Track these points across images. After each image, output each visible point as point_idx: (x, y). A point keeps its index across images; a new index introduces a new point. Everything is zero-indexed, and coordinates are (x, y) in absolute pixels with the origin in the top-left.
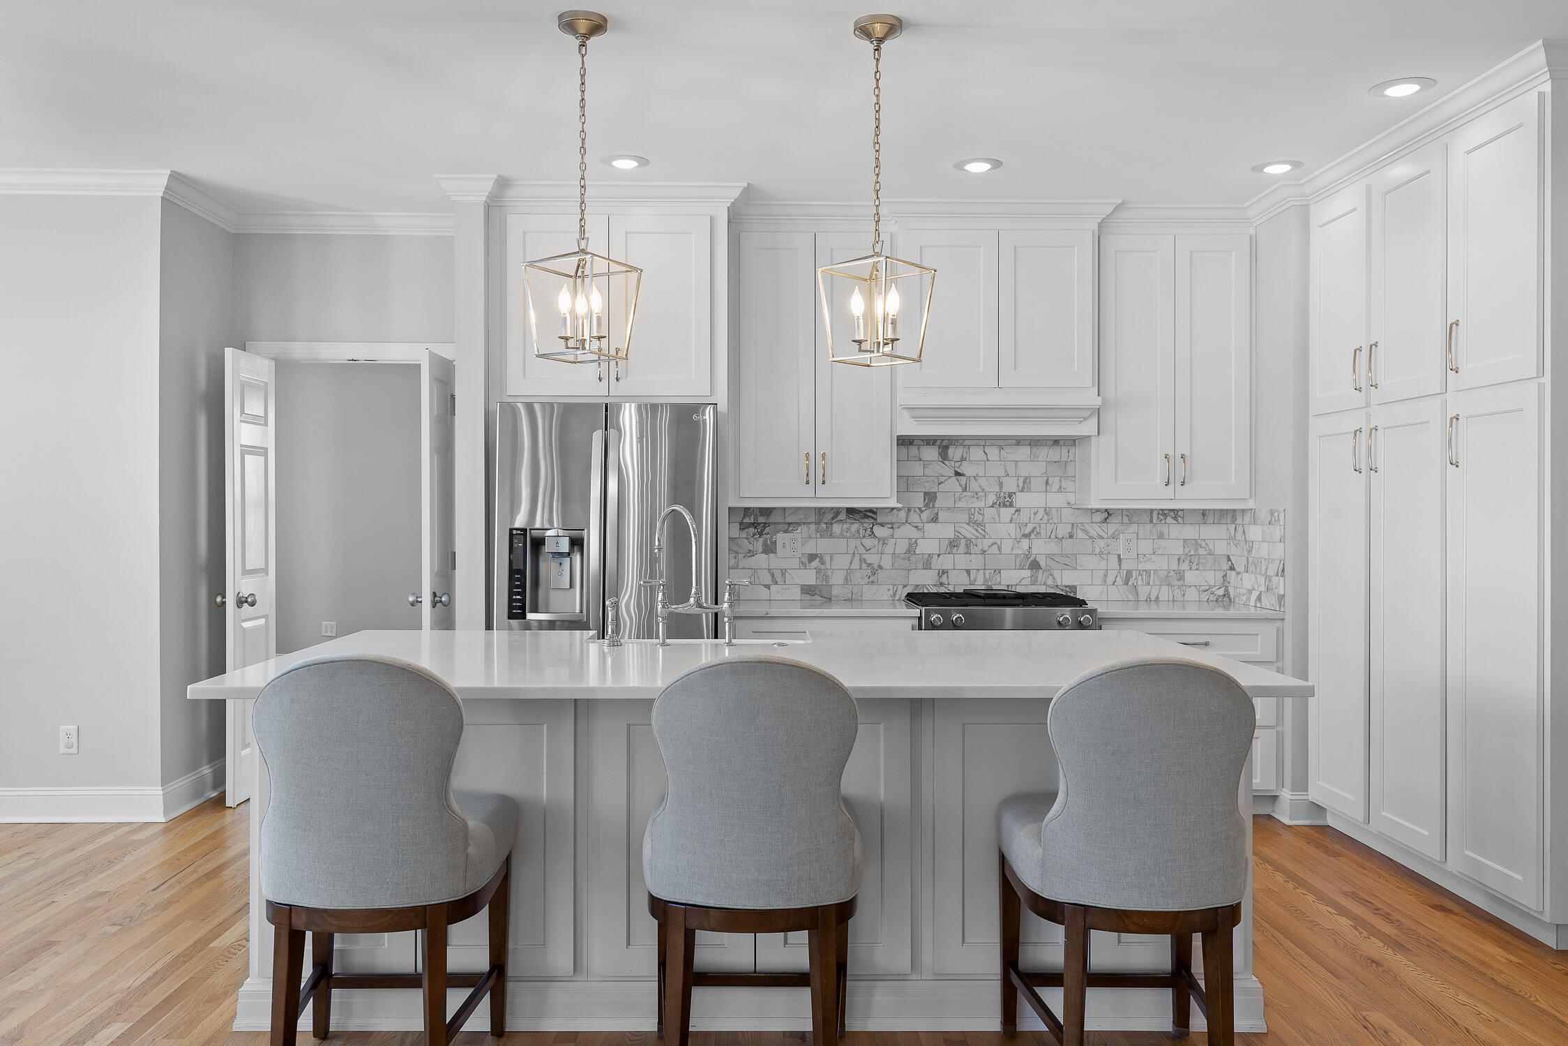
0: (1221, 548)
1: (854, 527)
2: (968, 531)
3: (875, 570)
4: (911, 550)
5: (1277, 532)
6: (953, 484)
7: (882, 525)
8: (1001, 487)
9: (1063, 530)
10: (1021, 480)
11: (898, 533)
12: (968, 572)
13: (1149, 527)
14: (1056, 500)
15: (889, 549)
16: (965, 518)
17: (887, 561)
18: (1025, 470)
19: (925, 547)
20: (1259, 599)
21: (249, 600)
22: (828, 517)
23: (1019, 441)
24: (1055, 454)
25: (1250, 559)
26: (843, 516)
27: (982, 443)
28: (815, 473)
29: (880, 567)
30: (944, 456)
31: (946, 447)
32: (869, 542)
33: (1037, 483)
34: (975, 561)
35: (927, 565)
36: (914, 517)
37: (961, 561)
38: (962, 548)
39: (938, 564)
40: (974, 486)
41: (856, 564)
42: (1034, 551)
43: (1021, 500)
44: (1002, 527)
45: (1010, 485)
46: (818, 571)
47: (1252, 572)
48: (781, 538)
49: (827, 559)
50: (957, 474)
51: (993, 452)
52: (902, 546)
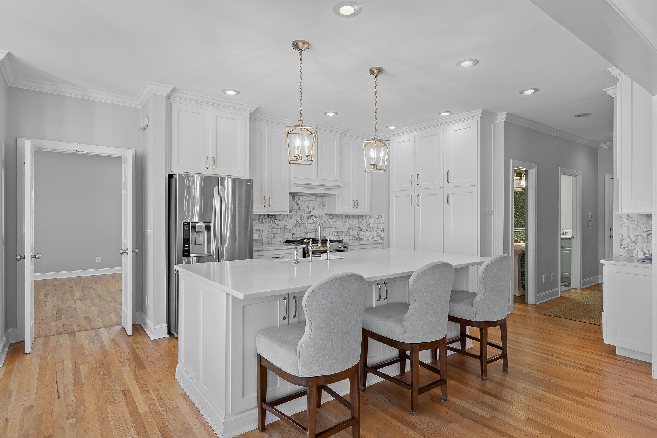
0: (357, 225)
1: (269, 220)
2: (300, 221)
3: (275, 234)
4: (285, 227)
5: (381, 221)
6: (297, 207)
7: (277, 220)
8: (308, 208)
9: (323, 221)
10: (313, 206)
11: (282, 222)
12: (300, 233)
13: (342, 219)
14: (321, 212)
15: (279, 227)
16: (299, 217)
17: (278, 231)
18: (314, 203)
19: (289, 226)
20: (373, 238)
21: (37, 256)
22: (262, 217)
23: (312, 195)
24: (321, 199)
25: (369, 228)
26: (266, 217)
27: (303, 195)
28: (267, 201)
29: (277, 233)
30: (294, 199)
31: (294, 196)
32: (273, 225)
33: (317, 207)
34: (302, 230)
35: (289, 232)
37: (298, 230)
38: (299, 226)
39: (292, 231)
40: (301, 208)
41: (270, 232)
42: (316, 227)
43: (313, 212)
45: (310, 208)
46: (259, 235)
47: (370, 231)
49: (261, 231)
50: (297, 204)
51: (307, 198)
52: (283, 226)
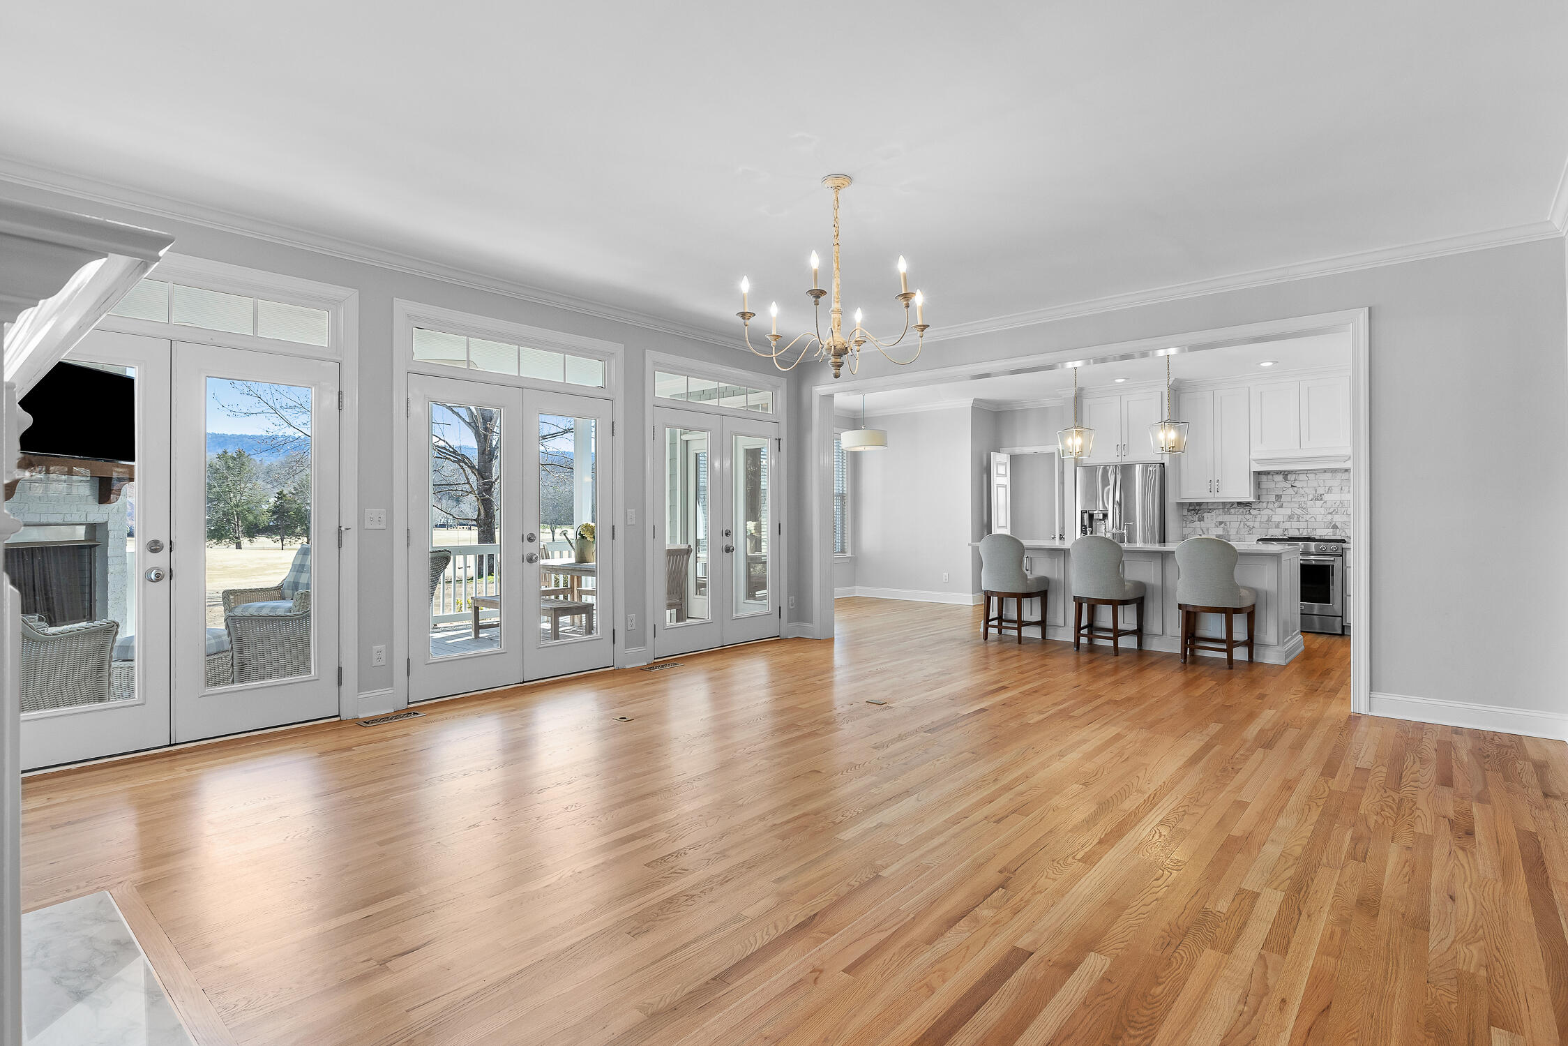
1: (1241, 510)
2: (1299, 512)
3: (1251, 528)
4: (1269, 520)
6: (1291, 491)
7: (1255, 509)
8: (1316, 491)
10: (1327, 488)
11: (1262, 513)
12: (1299, 529)
15: (1258, 519)
16: (1297, 506)
17: (1257, 525)
18: (1328, 484)
19: (1276, 519)
22: (1228, 506)
23: (1325, 471)
26: (1235, 505)
27: (1306, 472)
28: (1214, 486)
29: (1254, 527)
30: (1286, 479)
31: (1287, 475)
32: (1248, 517)
33: (1336, 490)
34: (1303, 525)
35: (1277, 526)
36: (1270, 506)
37: (1295, 525)
38: (1295, 519)
39: (1283, 525)
40: (1301, 491)
41: (1242, 526)
42: (1334, 520)
43: (1326, 497)
44: (1317, 510)
45: (1320, 491)
46: (1224, 529)
48: (1206, 515)
49: (1228, 524)
50: (1292, 486)
51: (1311, 476)
52: (1265, 518)
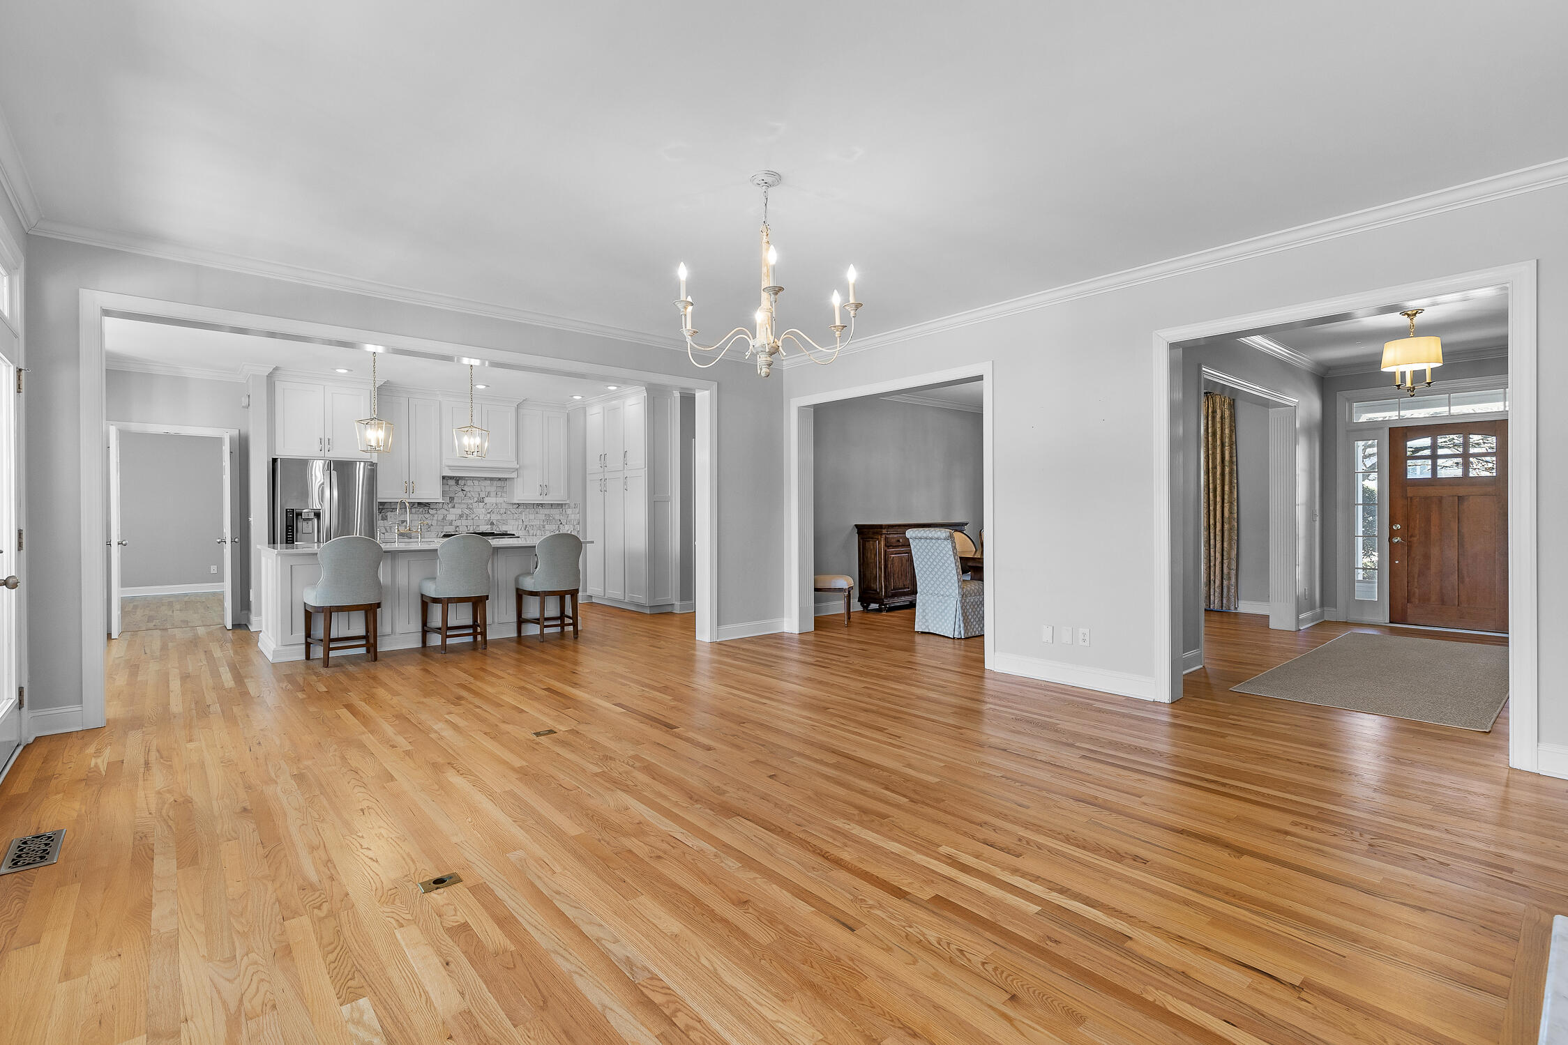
0: (558, 517)
1: (421, 510)
2: (467, 511)
3: (430, 526)
4: (444, 519)
5: (577, 510)
6: (461, 494)
7: (433, 509)
8: (479, 495)
9: (502, 511)
10: (487, 493)
11: (439, 512)
12: (467, 526)
13: (533, 510)
14: (500, 500)
15: (435, 518)
16: (465, 506)
17: (434, 523)
18: (488, 489)
19: (450, 517)
21: (124, 543)
22: (411, 506)
23: (486, 479)
24: (499, 483)
26: (416, 505)
27: (472, 479)
28: (409, 489)
30: (458, 484)
31: (458, 480)
32: (427, 516)
33: (493, 494)
34: (470, 522)
35: (451, 524)
37: (464, 522)
38: (464, 517)
39: (455, 523)
40: (469, 494)
42: (492, 518)
43: (487, 500)
44: (480, 510)
45: (483, 495)
48: (390, 514)
50: (462, 490)
51: (476, 483)
52: (441, 517)
